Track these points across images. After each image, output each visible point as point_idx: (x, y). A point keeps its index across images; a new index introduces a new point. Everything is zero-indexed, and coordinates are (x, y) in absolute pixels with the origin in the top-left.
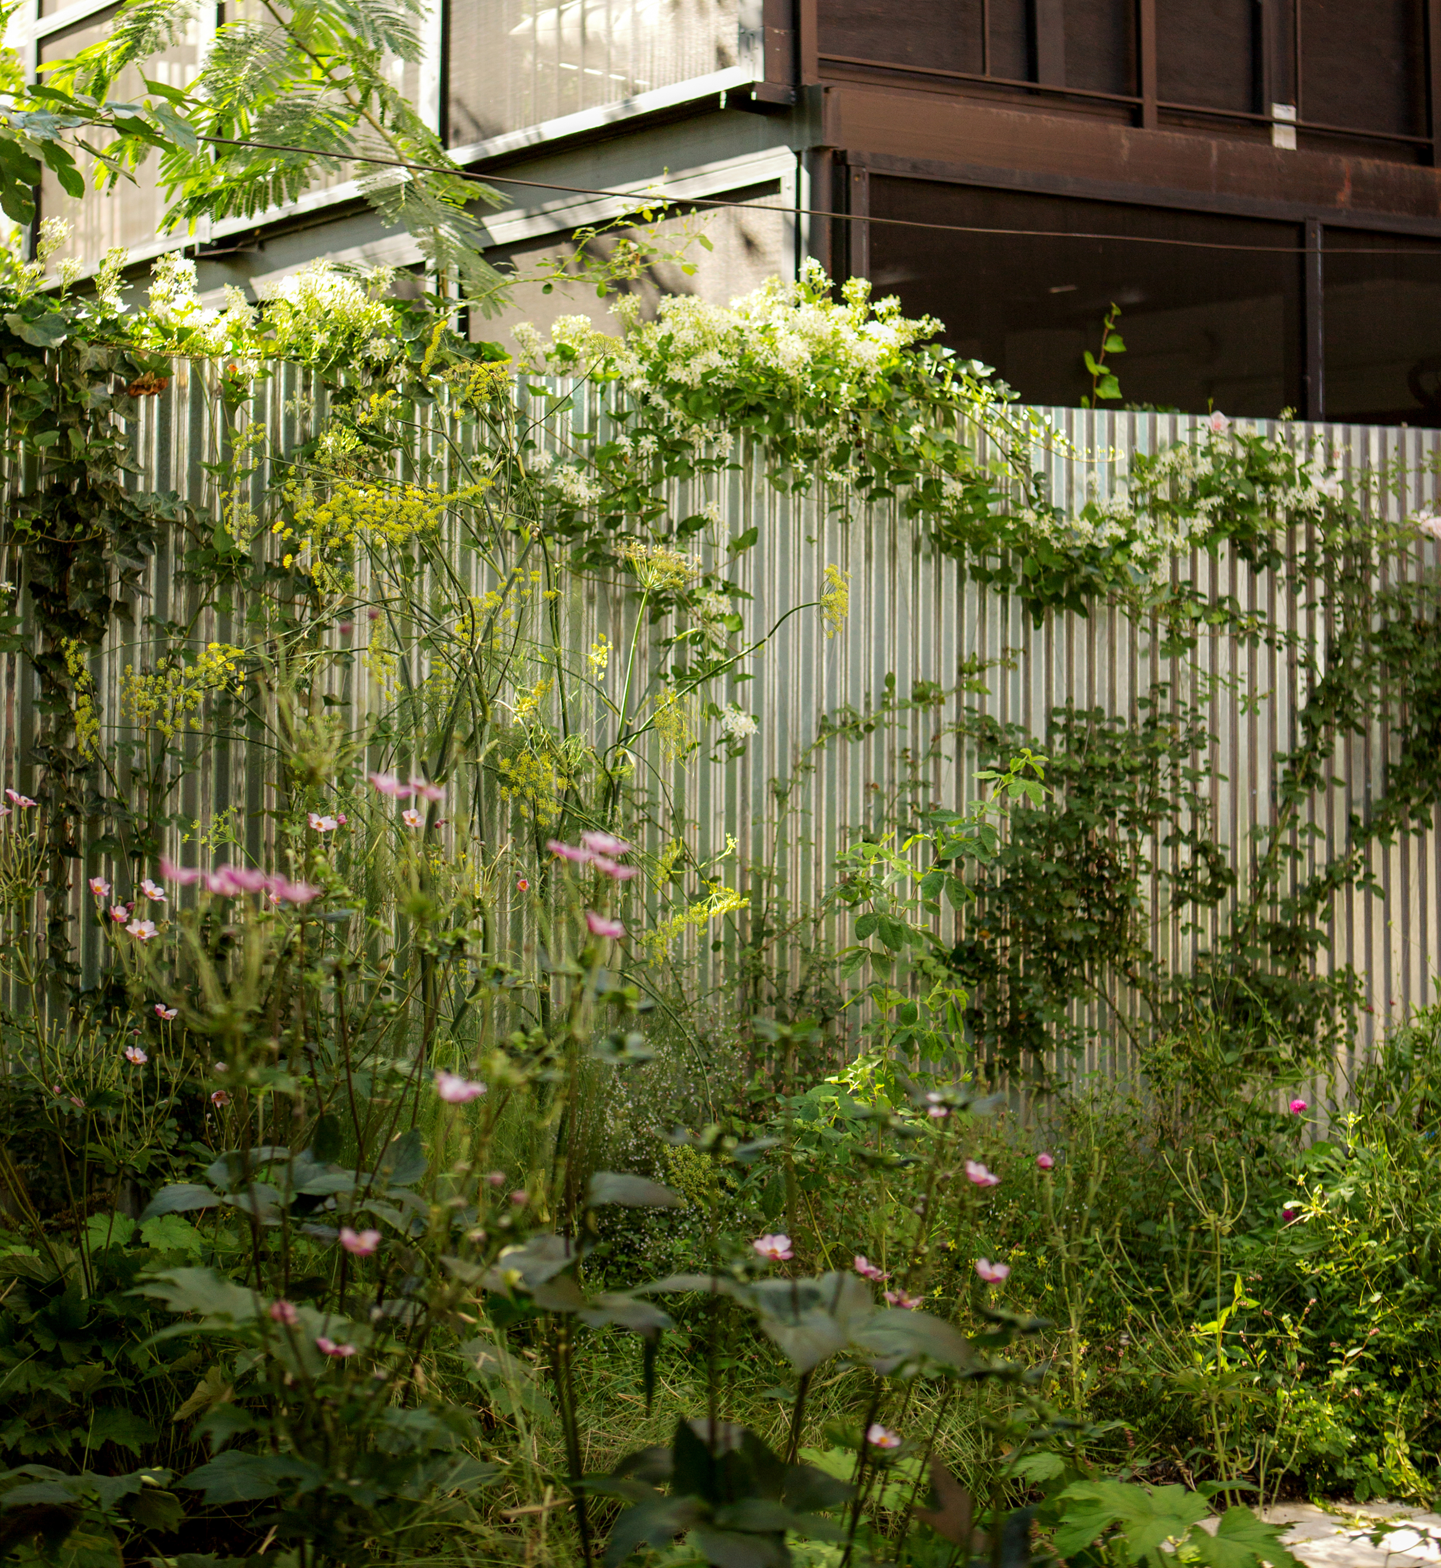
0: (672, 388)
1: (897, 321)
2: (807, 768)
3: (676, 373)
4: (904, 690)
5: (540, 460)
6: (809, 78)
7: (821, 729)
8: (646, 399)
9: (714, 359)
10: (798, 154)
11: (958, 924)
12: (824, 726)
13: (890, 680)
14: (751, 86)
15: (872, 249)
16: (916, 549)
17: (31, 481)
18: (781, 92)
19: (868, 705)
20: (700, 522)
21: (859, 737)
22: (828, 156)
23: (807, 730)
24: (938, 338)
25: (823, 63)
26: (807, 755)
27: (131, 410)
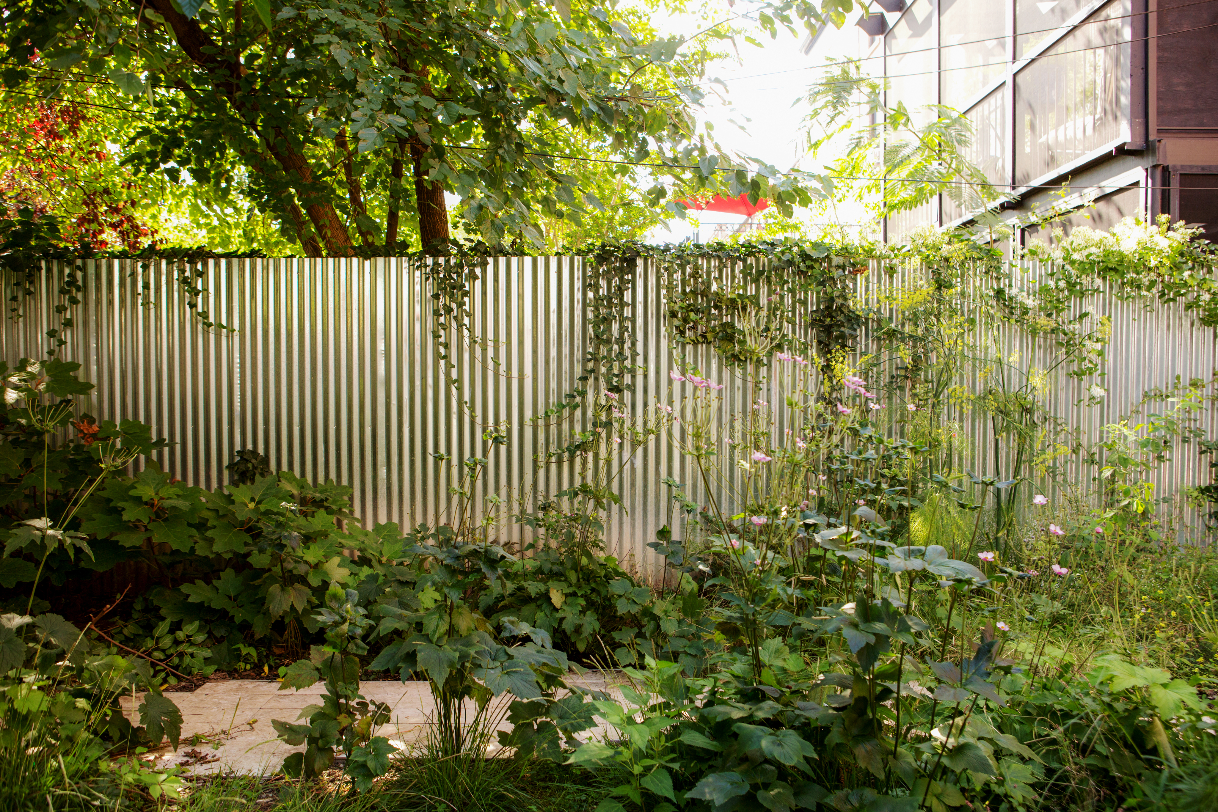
0: (1072, 263)
1: (1182, 230)
2: (1137, 412)
3: (1076, 256)
4: (1185, 381)
5: (1014, 291)
6: (1151, 138)
7: (1144, 397)
8: (1063, 267)
9: (1093, 250)
10: (1147, 170)
11: (1210, 477)
12: (1146, 395)
13: (1178, 378)
14: (1125, 144)
15: (1181, 205)
16: (1192, 325)
17: (818, 305)
18: (1139, 144)
19: (1167, 388)
20: (1086, 315)
21: (1162, 400)
22: (1160, 169)
23: (1138, 397)
24: (1201, 236)
25: (1159, 131)
26: (1137, 407)
27: (855, 279)
